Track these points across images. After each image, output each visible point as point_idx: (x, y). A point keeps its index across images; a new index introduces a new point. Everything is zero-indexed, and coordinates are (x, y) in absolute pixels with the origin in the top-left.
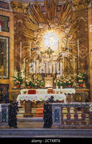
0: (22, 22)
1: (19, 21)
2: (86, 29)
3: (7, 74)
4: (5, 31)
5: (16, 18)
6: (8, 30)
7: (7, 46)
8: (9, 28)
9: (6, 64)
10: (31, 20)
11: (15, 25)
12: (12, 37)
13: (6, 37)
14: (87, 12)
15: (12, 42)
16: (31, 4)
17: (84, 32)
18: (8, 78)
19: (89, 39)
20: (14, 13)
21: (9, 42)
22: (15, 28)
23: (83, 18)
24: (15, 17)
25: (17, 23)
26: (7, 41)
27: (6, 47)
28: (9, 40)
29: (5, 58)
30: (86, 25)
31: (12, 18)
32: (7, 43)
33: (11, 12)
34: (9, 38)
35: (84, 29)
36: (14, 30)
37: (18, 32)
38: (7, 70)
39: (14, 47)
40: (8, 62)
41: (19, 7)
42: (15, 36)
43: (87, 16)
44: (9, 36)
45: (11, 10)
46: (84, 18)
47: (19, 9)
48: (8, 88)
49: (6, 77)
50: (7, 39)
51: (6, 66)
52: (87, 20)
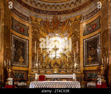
2: (78, 37)
3: (27, 64)
4: (26, 36)
6: (28, 35)
7: (27, 46)
9: (26, 57)
10: (43, 30)
11: (32, 33)
12: (31, 40)
14: (80, 26)
15: (30, 43)
16: (44, 20)
17: (77, 39)
18: (28, 67)
19: (81, 43)
20: (32, 24)
21: (28, 43)
22: (33, 35)
23: (76, 30)
25: (34, 31)
26: (27, 43)
28: (28, 42)
29: (26, 54)
30: (79, 34)
31: (30, 27)
32: (27, 44)
33: (30, 24)
34: (28, 40)
35: (77, 37)
36: (32, 35)
37: (34, 37)
38: (27, 62)
39: (32, 47)
40: (27, 56)
41: (35, 21)
42: (32, 39)
43: (80, 29)
45: (30, 22)
46: (78, 30)
47: (35, 22)
48: (28, 73)
49: (26, 66)
50: (27, 41)
51: (26, 59)
52: (79, 31)
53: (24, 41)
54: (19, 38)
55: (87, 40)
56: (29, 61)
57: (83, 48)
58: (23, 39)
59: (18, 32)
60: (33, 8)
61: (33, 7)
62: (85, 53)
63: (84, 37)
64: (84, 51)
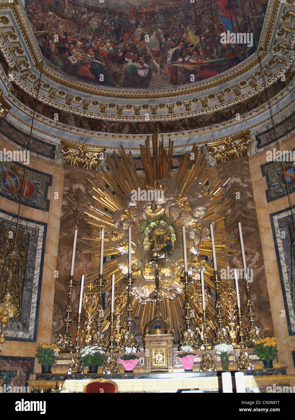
0: (83, 188)
1: (76, 186)
2: (249, 206)
3: (32, 327)
4: (38, 208)
5: (69, 179)
6: (45, 206)
7: (40, 247)
8: (48, 201)
9: (30, 297)
10: (107, 186)
11: (64, 196)
12: (55, 224)
13: (39, 223)
15: (54, 236)
16: (110, 151)
17: (244, 212)
18: (34, 339)
19: (262, 230)
20: (65, 168)
21: (45, 237)
22: (65, 203)
23: (238, 180)
24: (67, 176)
25: (70, 191)
26: (41, 234)
27: (35, 250)
28: (45, 232)
29: (31, 280)
30: (249, 195)
31: (58, 177)
32: (40, 239)
33: (58, 165)
34: (45, 225)
35: (244, 205)
36: (63, 208)
37: (71, 212)
38: (33, 315)
39: (59, 251)
40: (36, 291)
41: (79, 156)
42: (63, 222)
43: (249, 175)
44: (46, 221)
45: (59, 161)
46: (243, 180)
48: (30, 371)
49: (27, 336)
50: (42, 228)
51: (30, 302)
52: (250, 184)
53: (27, 228)
54: (10, 218)
55: (284, 215)
56: (41, 310)
57: (276, 247)
58: (24, 223)
59: (8, 198)
60: (72, 118)
61: (74, 115)
62: (284, 270)
63: (271, 204)
64: (283, 263)
